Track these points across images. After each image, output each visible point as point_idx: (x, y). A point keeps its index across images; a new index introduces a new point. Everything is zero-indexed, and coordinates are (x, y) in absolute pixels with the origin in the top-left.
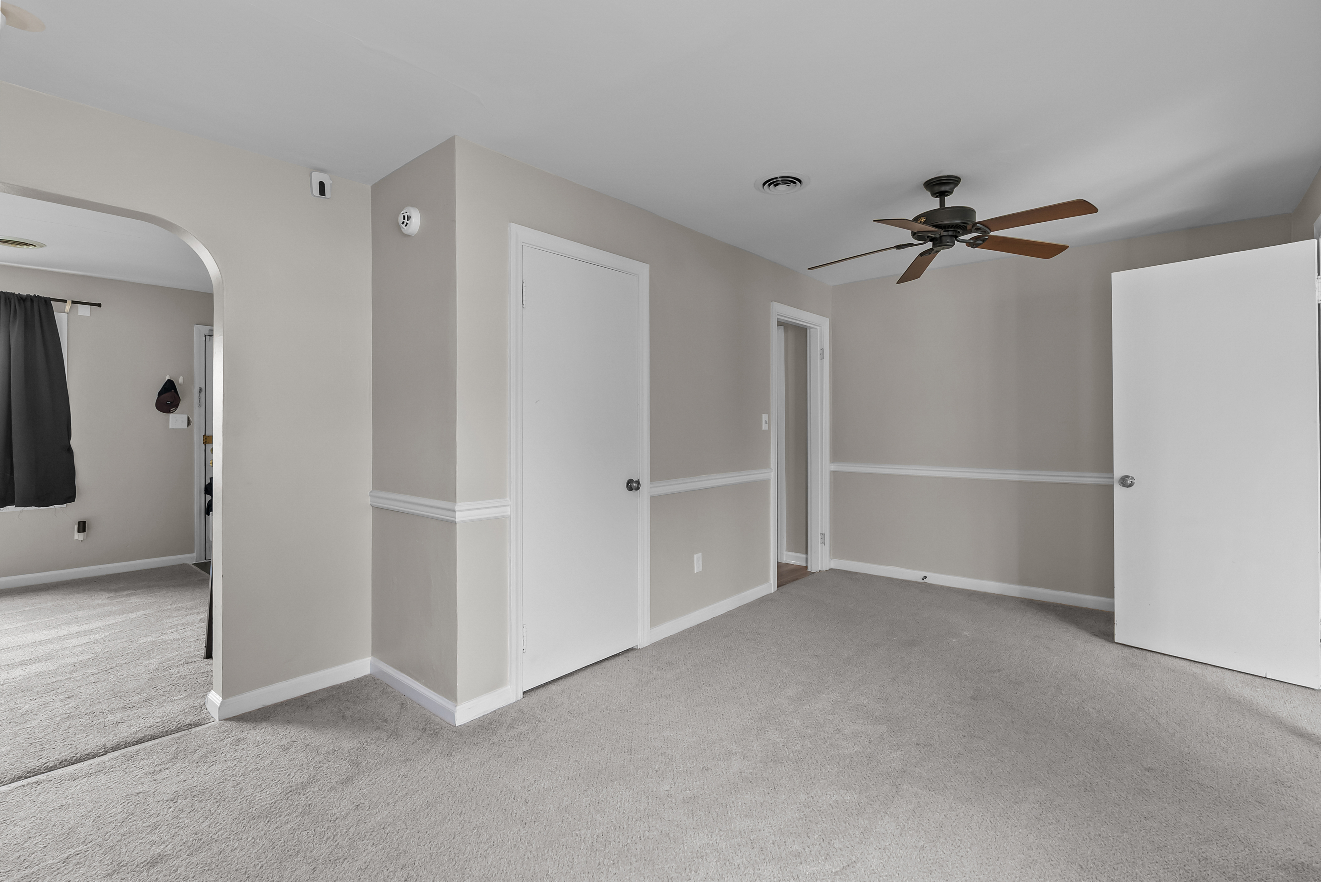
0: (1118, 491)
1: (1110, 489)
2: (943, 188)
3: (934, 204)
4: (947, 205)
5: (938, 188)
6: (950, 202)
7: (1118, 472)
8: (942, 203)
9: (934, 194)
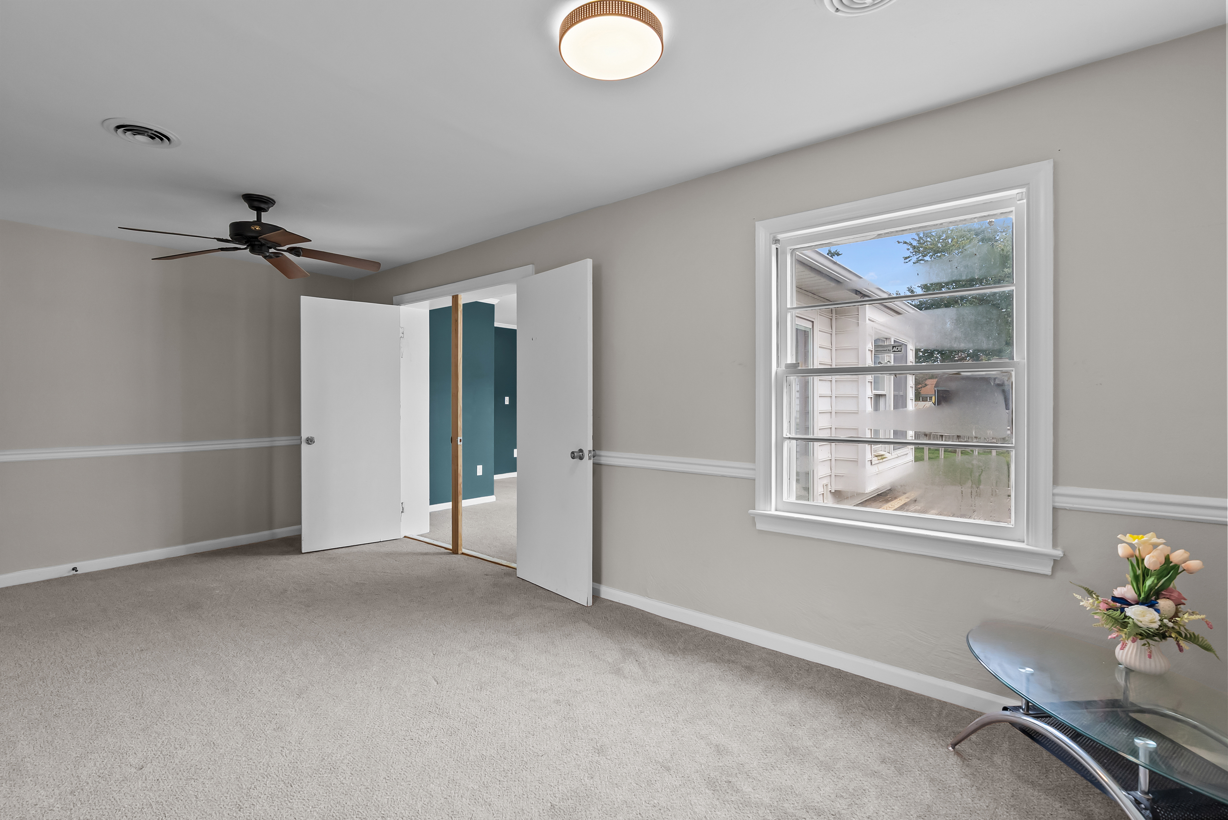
0: (304, 447)
1: (298, 447)
2: (263, 206)
3: (250, 216)
4: (264, 220)
5: (256, 204)
6: (266, 218)
7: (304, 435)
8: (259, 217)
9: (252, 207)
